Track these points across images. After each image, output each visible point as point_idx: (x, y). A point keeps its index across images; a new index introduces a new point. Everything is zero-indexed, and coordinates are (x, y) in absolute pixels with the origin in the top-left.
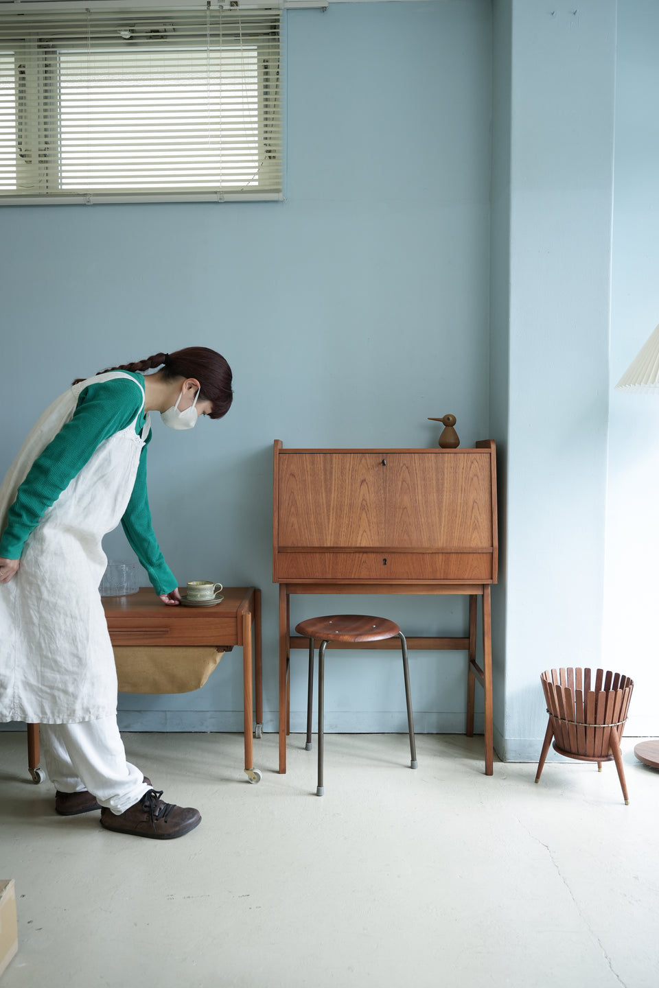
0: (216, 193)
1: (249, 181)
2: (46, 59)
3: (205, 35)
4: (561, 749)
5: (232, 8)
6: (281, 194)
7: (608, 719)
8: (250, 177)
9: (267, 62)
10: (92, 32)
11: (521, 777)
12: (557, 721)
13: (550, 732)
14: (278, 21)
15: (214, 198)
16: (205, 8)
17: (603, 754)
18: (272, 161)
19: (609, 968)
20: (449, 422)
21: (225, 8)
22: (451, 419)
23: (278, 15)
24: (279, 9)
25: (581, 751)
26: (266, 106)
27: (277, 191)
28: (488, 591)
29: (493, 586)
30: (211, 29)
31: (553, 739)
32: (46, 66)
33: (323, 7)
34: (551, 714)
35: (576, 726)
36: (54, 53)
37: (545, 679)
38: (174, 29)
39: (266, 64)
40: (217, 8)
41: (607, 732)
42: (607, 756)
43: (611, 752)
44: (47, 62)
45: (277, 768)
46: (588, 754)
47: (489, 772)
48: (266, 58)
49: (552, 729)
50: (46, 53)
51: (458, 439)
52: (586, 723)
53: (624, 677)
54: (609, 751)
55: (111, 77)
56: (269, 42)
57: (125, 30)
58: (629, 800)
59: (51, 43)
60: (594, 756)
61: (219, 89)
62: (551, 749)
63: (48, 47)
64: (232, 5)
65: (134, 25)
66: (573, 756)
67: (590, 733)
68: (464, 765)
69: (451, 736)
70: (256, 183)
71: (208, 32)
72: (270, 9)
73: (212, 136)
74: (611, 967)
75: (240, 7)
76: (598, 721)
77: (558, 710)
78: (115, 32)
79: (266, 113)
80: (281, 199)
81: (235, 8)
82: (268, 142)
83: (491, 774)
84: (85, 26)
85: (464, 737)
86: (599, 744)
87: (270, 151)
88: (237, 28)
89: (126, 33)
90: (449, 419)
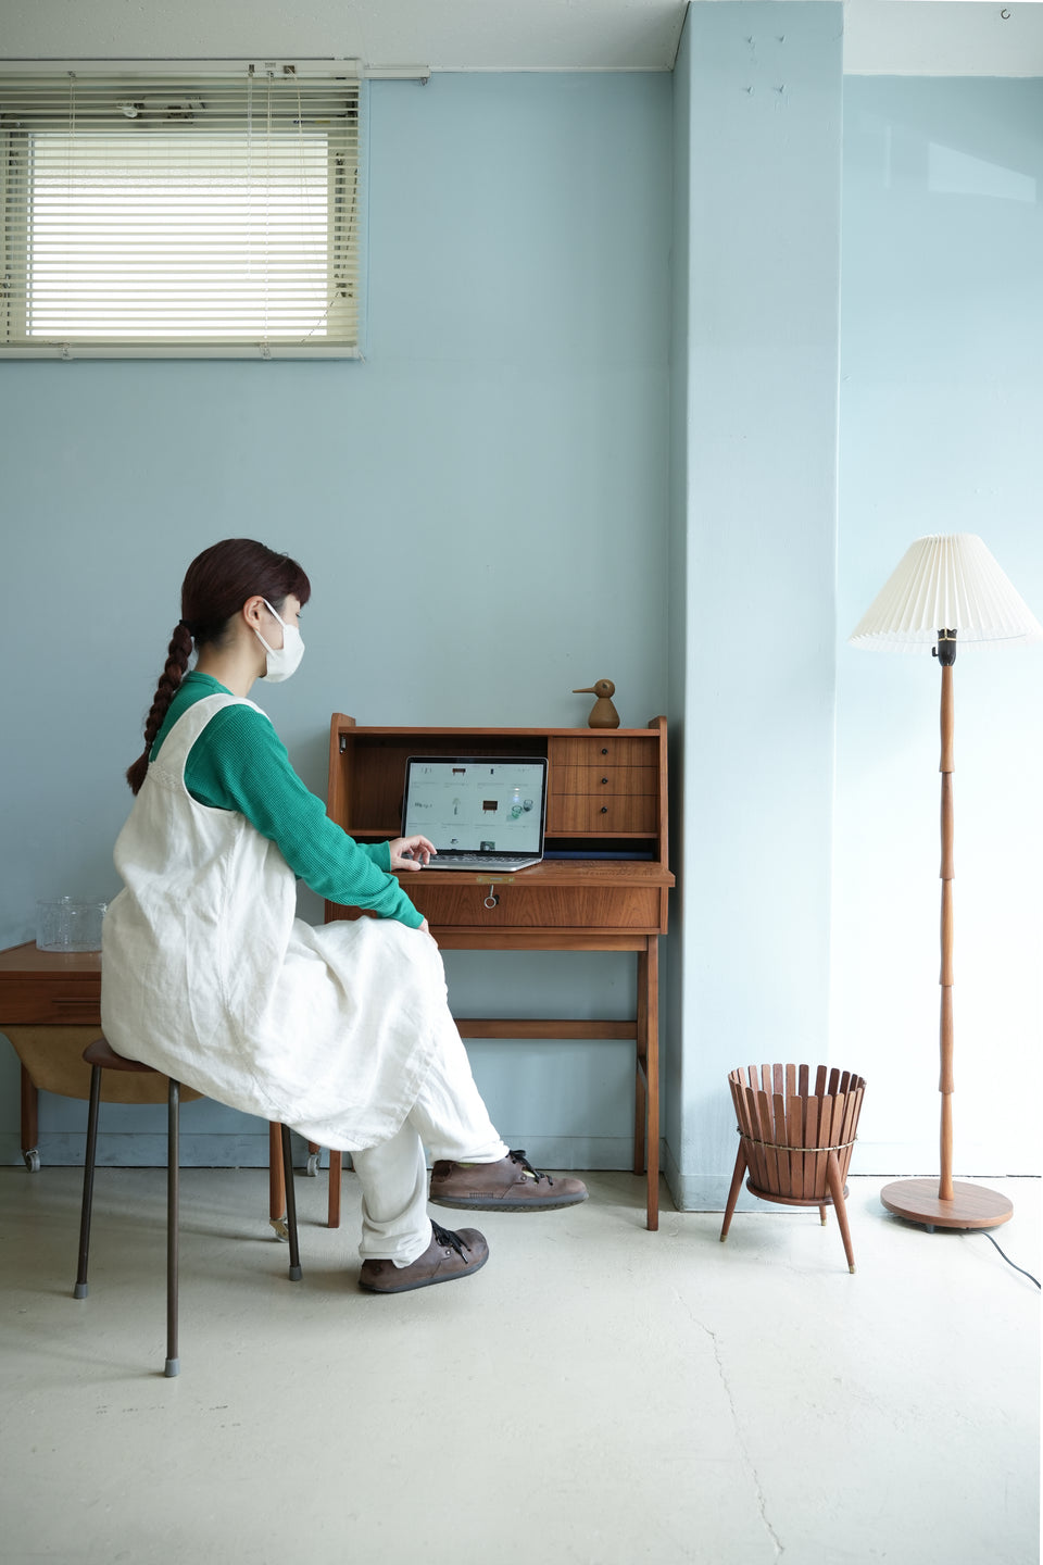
0: (258, 345)
1: (313, 328)
2: (11, 144)
3: (245, 116)
4: (757, 1189)
5: (287, 75)
6: (355, 349)
7: (824, 1139)
8: (314, 323)
9: (342, 155)
10: (79, 107)
11: (702, 1233)
12: (749, 1143)
13: (742, 1162)
14: (355, 95)
15: (256, 353)
16: (246, 75)
17: (817, 1194)
18: (347, 299)
19: (761, 1515)
20: (604, 691)
21: (276, 75)
22: (608, 686)
23: (357, 87)
24: (356, 79)
25: (785, 1190)
26: (339, 219)
27: (351, 344)
28: (655, 945)
29: (661, 936)
30: (255, 105)
31: (747, 1175)
32: (11, 154)
33: (422, 78)
34: (741, 1133)
35: (776, 1150)
36: (24, 135)
37: (737, 1082)
38: (202, 104)
39: (339, 158)
40: (264, 75)
41: (822, 1160)
42: (824, 1198)
43: (829, 1192)
44: (13, 149)
45: (325, 1219)
46: (794, 1195)
47: (652, 1225)
48: (341, 148)
49: (745, 1157)
50: (12, 135)
51: (617, 717)
52: (789, 1146)
53: (855, 1076)
54: (825, 1191)
55: (109, 172)
56: (345, 126)
57: (128, 105)
58: (855, 1266)
59: (18, 121)
60: (803, 1198)
61: (265, 193)
62: (743, 1189)
63: (13, 126)
64: (286, 72)
65: (144, 97)
66: (772, 1197)
67: (796, 1161)
68: (618, 1215)
69: (609, 1174)
70: (324, 333)
71: (250, 110)
72: (344, 78)
73: (253, 262)
74: (762, 1512)
75: (299, 75)
76: (807, 1144)
77: (750, 1126)
78: (113, 106)
79: (339, 229)
80: (356, 356)
81: (291, 75)
82: (340, 272)
83: (656, 1229)
84: (67, 97)
85: (632, 1175)
86: (811, 1179)
87: (344, 285)
88: (295, 105)
89: (130, 109)
90: (605, 686)
